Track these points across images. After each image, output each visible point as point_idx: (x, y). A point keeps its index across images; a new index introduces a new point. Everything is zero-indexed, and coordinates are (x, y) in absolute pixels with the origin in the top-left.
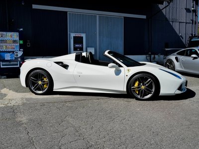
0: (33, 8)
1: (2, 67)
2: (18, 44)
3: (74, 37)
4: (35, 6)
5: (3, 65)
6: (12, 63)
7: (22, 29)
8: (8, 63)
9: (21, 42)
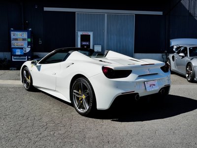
0: (44, 10)
1: (13, 60)
2: (27, 42)
3: (81, 35)
4: (46, 9)
5: (14, 59)
6: (22, 57)
7: (30, 29)
8: (18, 57)
9: (29, 40)
